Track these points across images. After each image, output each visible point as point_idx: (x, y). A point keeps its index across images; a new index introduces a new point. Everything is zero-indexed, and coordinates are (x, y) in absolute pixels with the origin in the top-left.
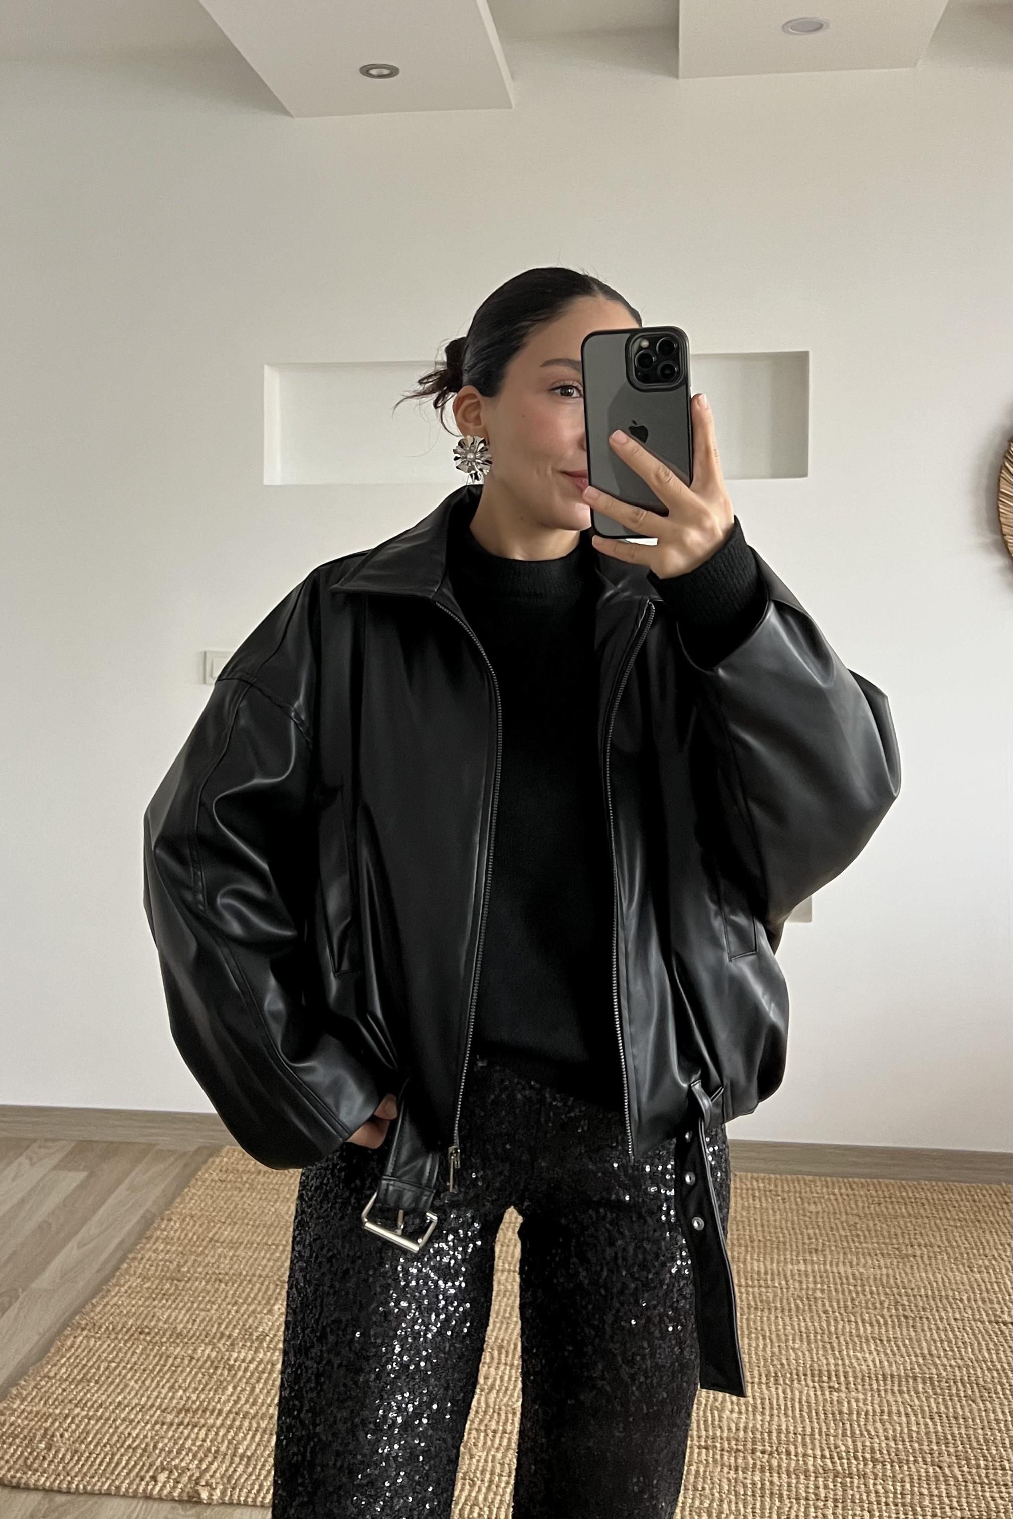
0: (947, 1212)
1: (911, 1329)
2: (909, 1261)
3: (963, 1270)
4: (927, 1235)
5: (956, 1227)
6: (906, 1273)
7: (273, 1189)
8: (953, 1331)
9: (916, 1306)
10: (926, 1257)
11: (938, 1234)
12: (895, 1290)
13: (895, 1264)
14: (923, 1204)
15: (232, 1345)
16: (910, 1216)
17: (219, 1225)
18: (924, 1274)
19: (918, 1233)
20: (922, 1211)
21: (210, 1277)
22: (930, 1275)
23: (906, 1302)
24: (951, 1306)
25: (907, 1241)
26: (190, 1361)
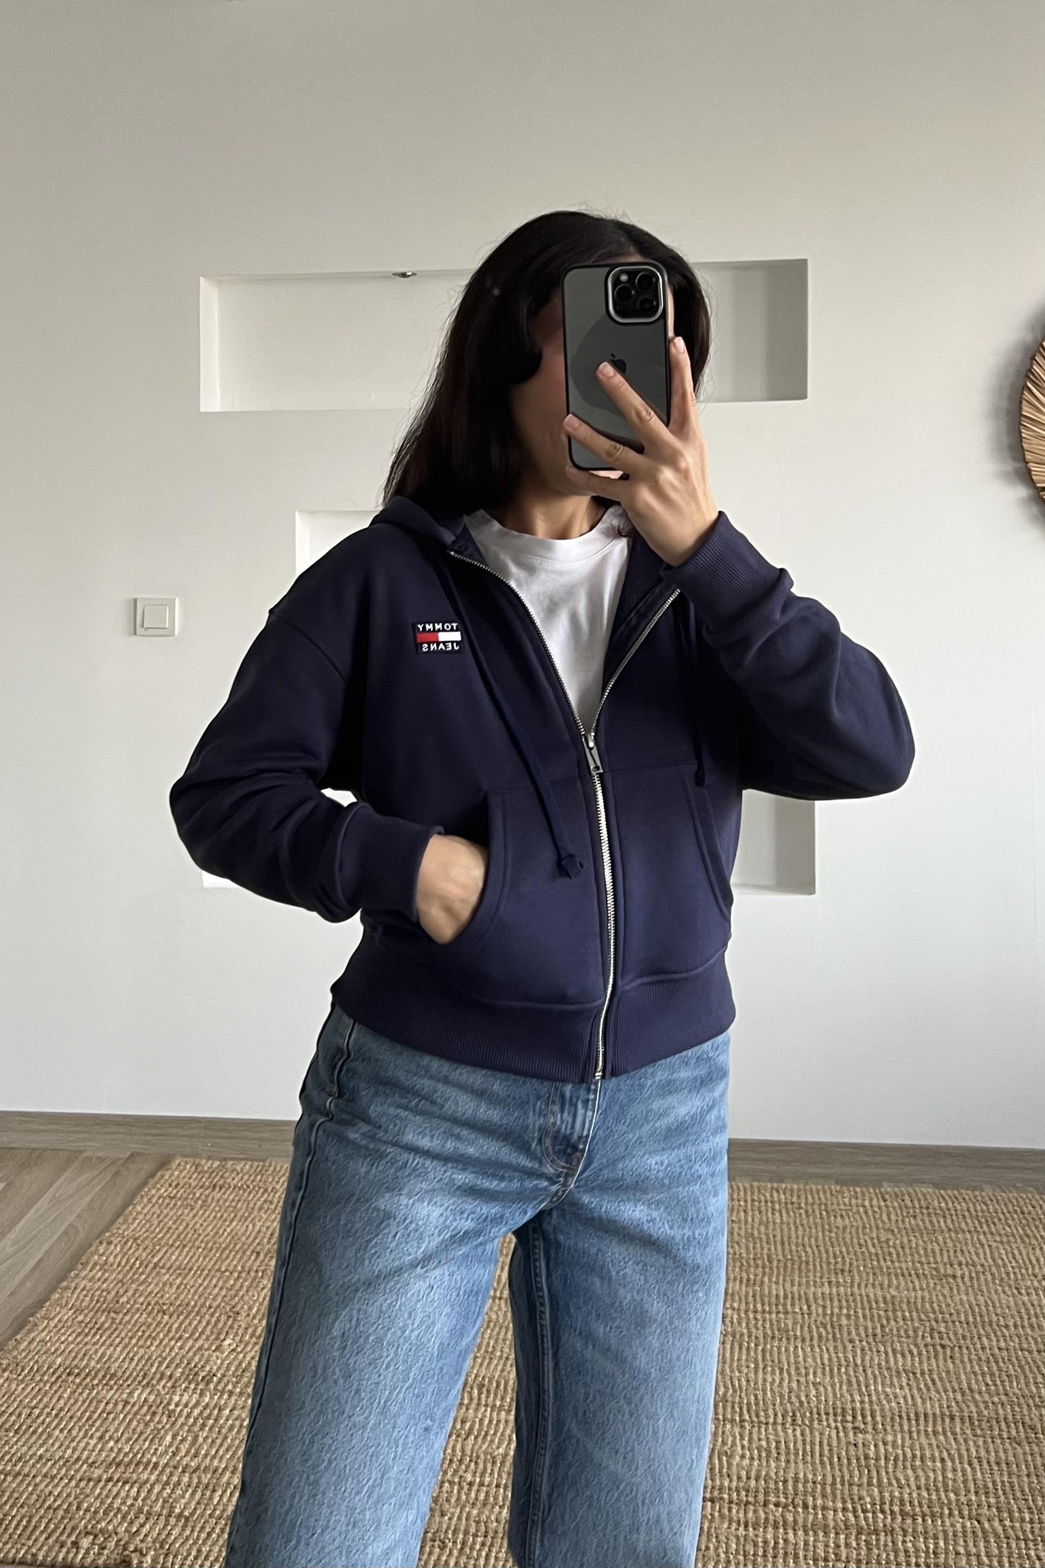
0: (992, 1226)
1: (949, 1361)
2: (948, 1283)
3: (1009, 1293)
4: (969, 1252)
5: (1002, 1242)
6: (944, 1296)
8: (997, 1362)
9: (956, 1334)
10: (967, 1279)
11: (981, 1251)
12: (932, 1315)
13: (932, 1285)
14: (964, 1216)
15: (173, 1387)
16: (950, 1230)
17: (165, 1249)
18: (964, 1298)
19: (958, 1250)
20: (963, 1225)
21: (153, 1309)
22: (972, 1299)
23: (943, 1330)
24: (995, 1333)
25: (946, 1259)
26: (124, 1406)
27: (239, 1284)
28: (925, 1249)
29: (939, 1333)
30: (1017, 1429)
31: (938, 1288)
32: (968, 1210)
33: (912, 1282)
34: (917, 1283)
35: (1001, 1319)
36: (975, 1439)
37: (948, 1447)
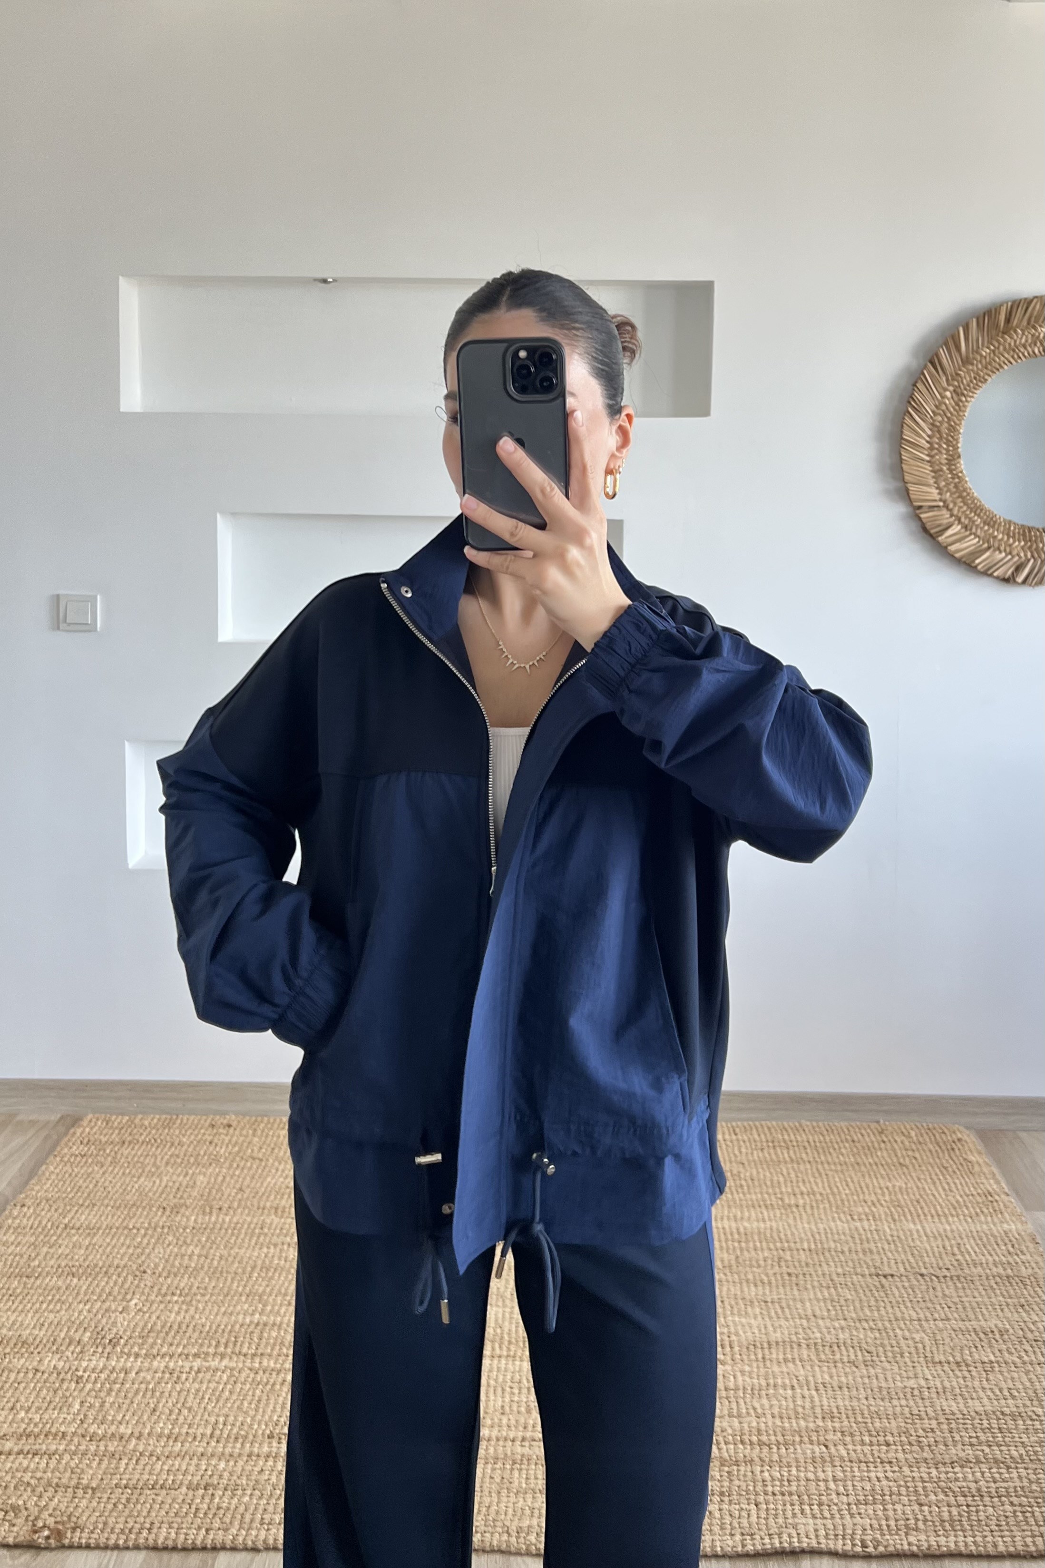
0: (829, 1156)
2: (792, 1212)
3: (844, 1219)
4: (809, 1182)
5: (837, 1172)
6: (790, 1225)
7: (138, 1162)
9: (800, 1262)
10: (808, 1208)
11: (819, 1181)
12: (779, 1245)
13: (778, 1215)
14: (805, 1148)
15: (81, 1352)
16: (792, 1160)
17: (76, 1208)
18: (806, 1225)
19: (800, 1179)
20: (804, 1156)
21: (63, 1271)
22: (813, 1227)
23: (789, 1258)
24: (833, 1259)
25: (790, 1190)
26: (35, 1374)
27: (145, 1241)
28: (772, 1181)
29: (786, 1261)
30: (855, 1352)
31: (784, 1217)
32: (808, 1142)
33: (762, 1213)
34: (765, 1213)
35: (838, 1245)
36: (820, 1364)
37: (797, 1374)
